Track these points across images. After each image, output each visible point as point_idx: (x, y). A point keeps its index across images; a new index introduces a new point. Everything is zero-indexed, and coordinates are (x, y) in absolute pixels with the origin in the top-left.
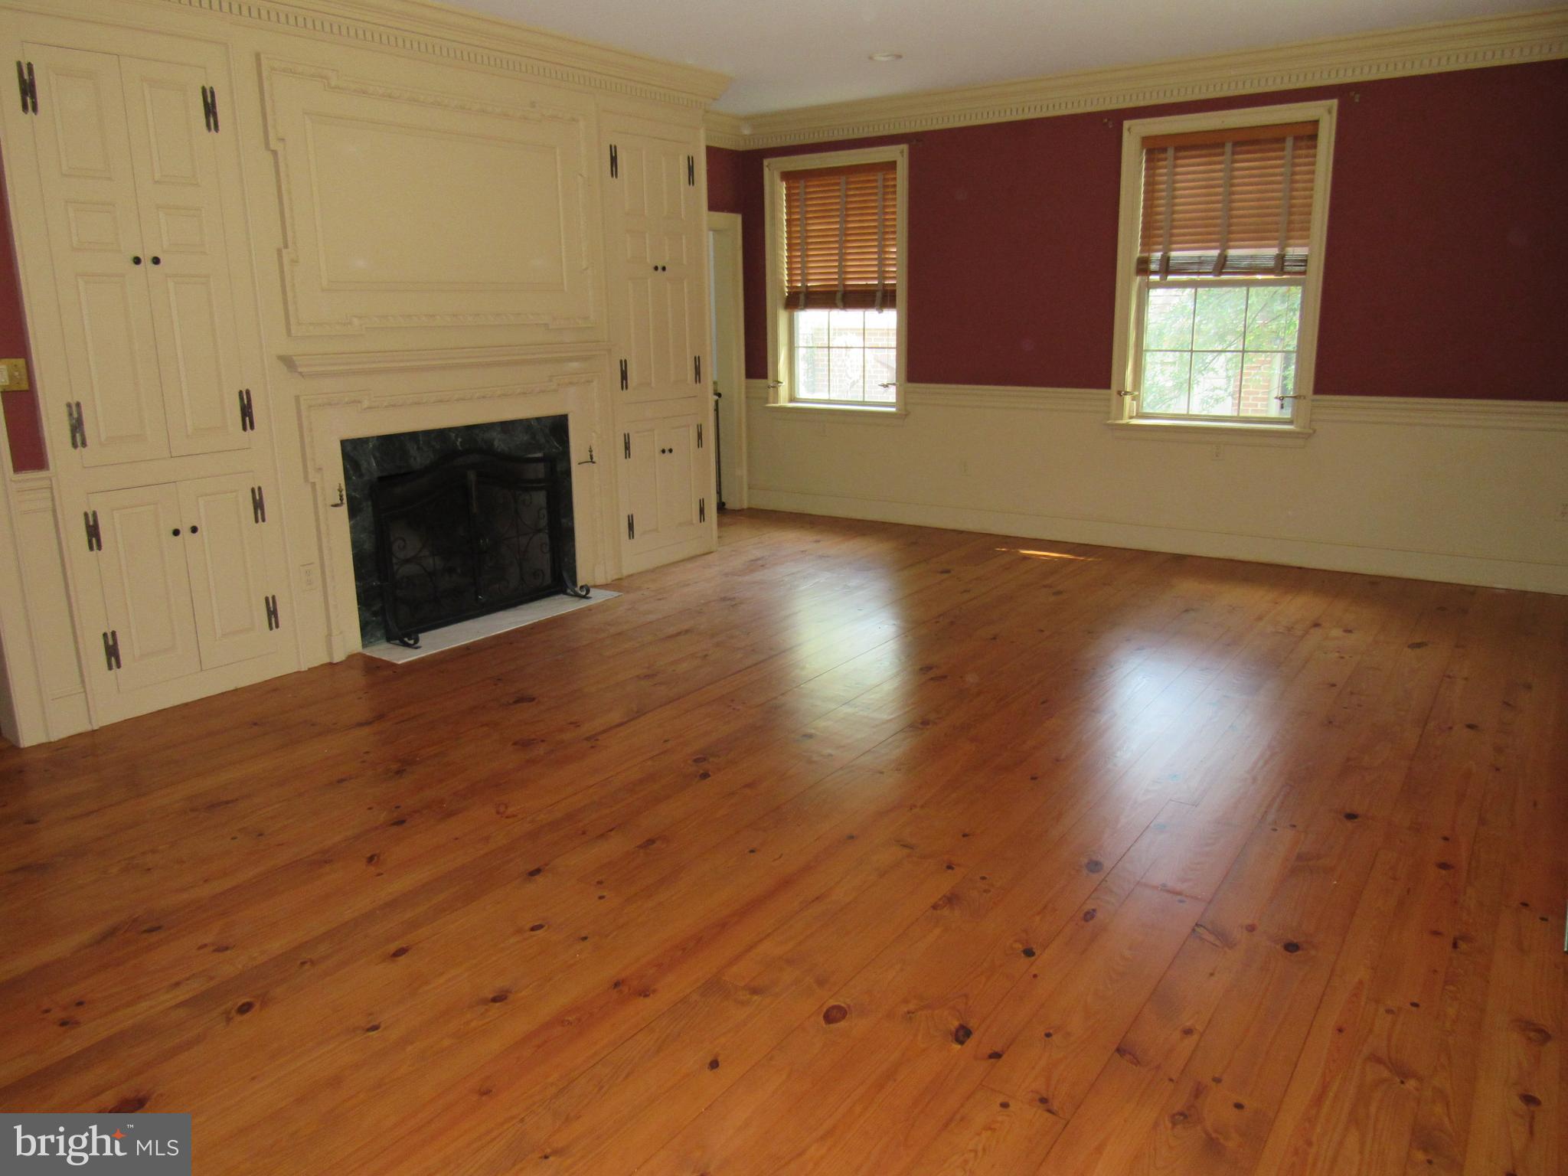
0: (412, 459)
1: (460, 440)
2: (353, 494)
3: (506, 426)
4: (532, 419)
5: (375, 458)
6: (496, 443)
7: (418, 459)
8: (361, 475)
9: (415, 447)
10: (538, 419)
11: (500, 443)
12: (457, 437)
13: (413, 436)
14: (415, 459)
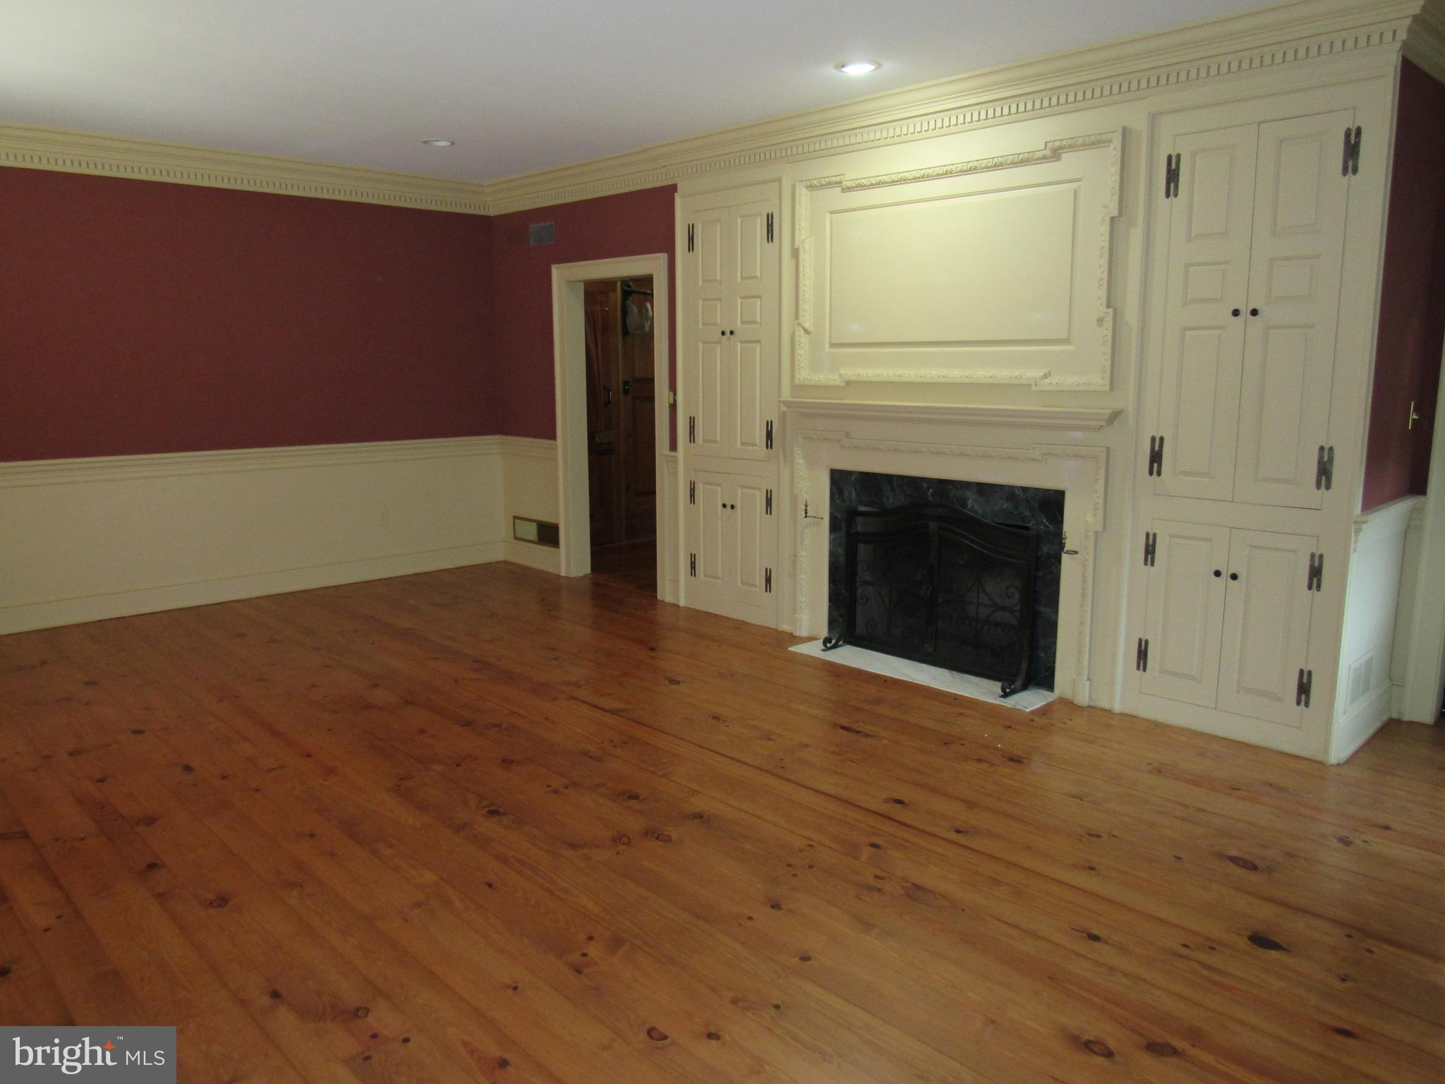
0: (885, 498)
1: (931, 491)
2: (836, 514)
3: (984, 489)
4: (1017, 487)
5: (856, 490)
6: (970, 503)
7: (891, 499)
8: (844, 501)
9: (889, 488)
10: (1025, 489)
11: (973, 503)
12: (929, 488)
13: (889, 478)
14: (888, 498)
